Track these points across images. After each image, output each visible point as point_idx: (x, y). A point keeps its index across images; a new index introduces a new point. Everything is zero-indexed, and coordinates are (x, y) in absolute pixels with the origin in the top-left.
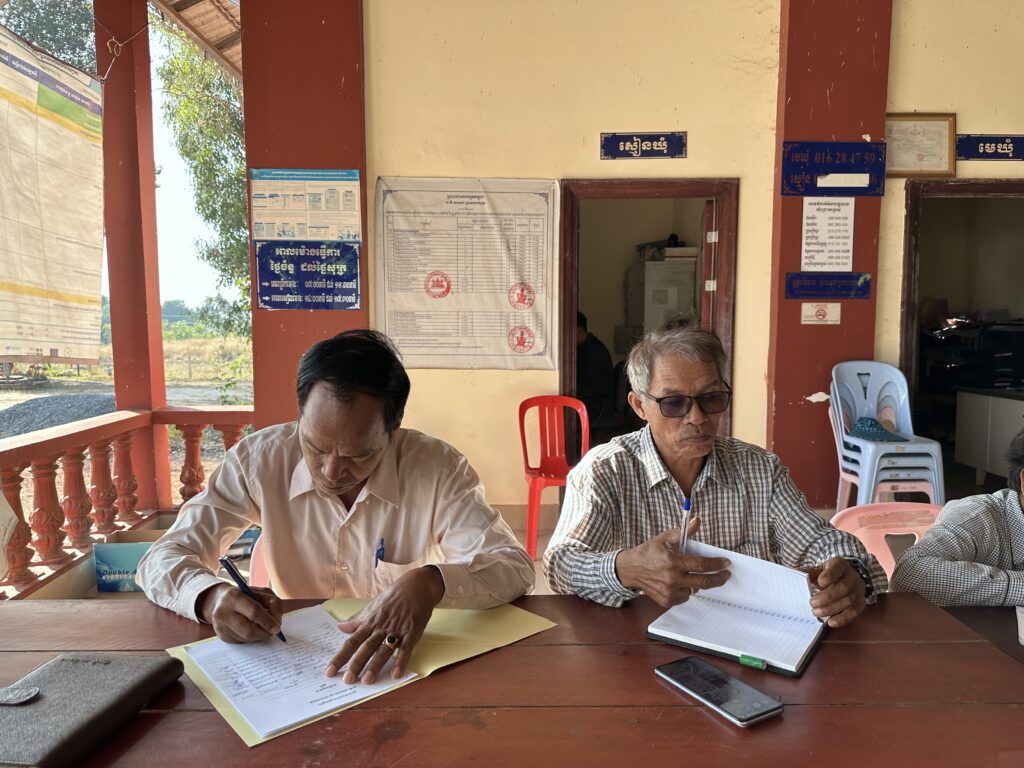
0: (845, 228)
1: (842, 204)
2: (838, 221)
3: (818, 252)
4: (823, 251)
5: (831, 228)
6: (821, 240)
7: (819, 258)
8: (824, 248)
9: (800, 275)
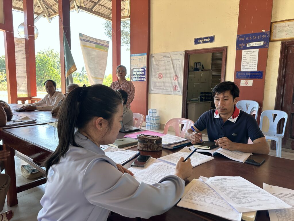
0: (255, 58)
1: (255, 51)
2: (253, 56)
4: (248, 65)
5: (251, 58)
6: (247, 62)
9: (240, 72)
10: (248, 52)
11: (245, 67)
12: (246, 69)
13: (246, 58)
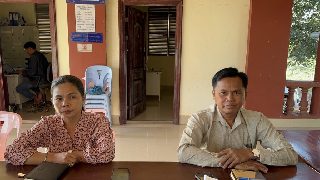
0: (92, 16)
1: (90, 7)
2: (89, 14)
3: (82, 25)
4: (84, 25)
5: (86, 16)
6: (83, 20)
7: (82, 27)
8: (84, 23)
9: (75, 33)
10: (82, 8)
11: (80, 27)
12: (82, 29)
13: (80, 16)
